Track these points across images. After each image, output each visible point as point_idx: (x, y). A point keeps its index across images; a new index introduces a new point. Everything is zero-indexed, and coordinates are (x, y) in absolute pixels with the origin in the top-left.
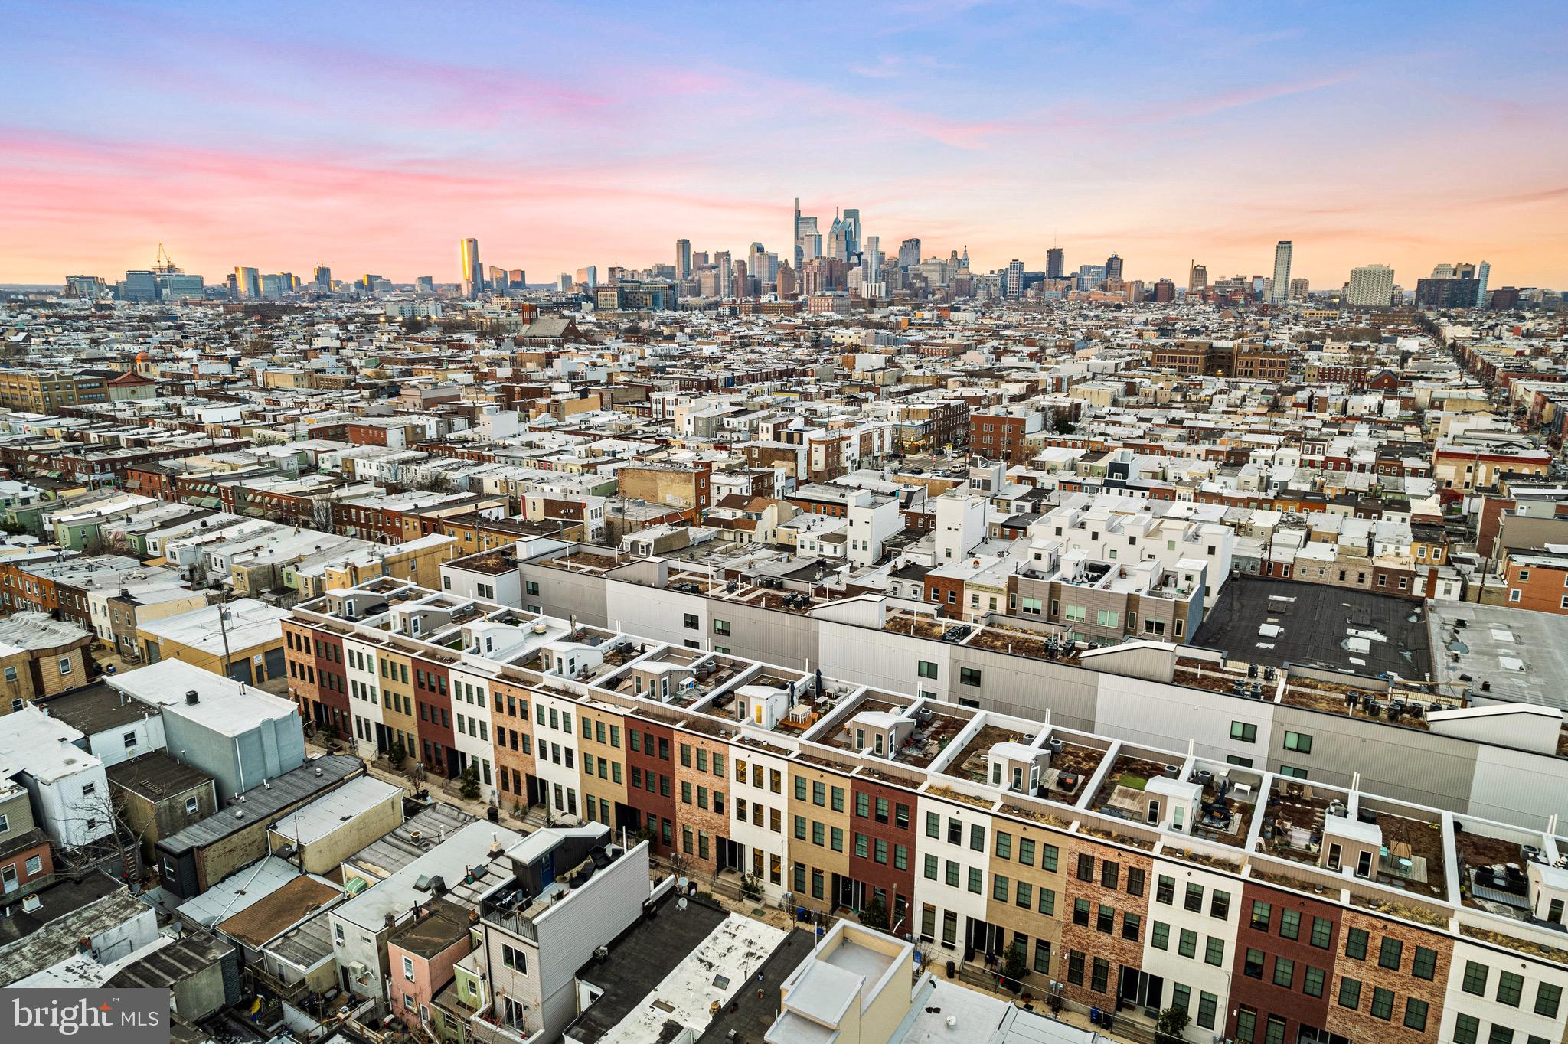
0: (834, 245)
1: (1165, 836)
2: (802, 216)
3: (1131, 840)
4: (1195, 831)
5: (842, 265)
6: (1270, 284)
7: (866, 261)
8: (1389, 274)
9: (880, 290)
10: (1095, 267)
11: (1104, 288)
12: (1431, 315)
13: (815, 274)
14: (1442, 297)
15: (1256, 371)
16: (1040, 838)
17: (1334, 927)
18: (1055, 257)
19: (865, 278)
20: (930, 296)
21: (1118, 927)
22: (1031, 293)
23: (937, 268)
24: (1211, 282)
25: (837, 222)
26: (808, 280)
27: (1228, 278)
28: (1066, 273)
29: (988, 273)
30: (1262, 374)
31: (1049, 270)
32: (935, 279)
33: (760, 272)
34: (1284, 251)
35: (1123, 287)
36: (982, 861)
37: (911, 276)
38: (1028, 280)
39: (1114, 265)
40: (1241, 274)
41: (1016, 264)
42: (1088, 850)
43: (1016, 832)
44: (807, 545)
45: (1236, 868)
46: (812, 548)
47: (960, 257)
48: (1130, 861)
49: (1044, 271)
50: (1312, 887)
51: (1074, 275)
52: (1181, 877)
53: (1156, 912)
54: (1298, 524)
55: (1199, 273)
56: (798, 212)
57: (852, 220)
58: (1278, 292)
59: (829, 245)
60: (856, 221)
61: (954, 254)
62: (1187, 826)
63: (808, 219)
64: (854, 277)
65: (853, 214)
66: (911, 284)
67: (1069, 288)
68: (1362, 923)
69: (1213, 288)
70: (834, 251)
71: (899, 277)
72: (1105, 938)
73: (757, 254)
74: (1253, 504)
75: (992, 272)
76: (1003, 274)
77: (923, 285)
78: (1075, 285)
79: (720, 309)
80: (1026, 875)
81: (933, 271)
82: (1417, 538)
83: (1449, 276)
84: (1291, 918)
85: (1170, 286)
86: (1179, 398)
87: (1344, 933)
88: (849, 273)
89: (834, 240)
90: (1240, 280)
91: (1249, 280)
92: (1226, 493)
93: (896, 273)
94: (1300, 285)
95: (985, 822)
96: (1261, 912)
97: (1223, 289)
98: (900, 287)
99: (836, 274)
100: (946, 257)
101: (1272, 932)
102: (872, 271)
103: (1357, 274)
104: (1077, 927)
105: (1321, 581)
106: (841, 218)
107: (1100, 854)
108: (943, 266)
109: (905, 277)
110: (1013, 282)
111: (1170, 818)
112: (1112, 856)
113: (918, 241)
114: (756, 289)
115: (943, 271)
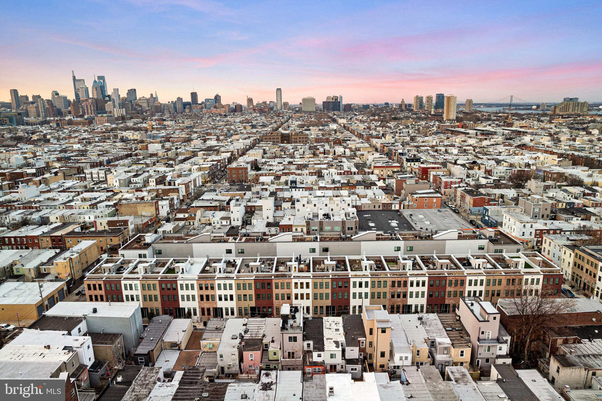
0: (95, 92)
1: (409, 273)
2: (77, 78)
3: (402, 275)
4: (413, 270)
5: (102, 101)
6: (276, 105)
7: (113, 99)
8: (313, 100)
9: (123, 111)
10: (211, 99)
11: (215, 107)
12: (330, 114)
13: (90, 106)
14: (330, 108)
15: (298, 141)
16: (382, 280)
17: (446, 281)
18: (194, 95)
19: (114, 107)
20: (144, 113)
21: (402, 296)
22: (187, 110)
23: (145, 101)
24: (255, 104)
25: (95, 82)
26: (87, 108)
27: (261, 102)
28: (199, 102)
29: (167, 103)
30: (300, 142)
31: (192, 100)
32: (145, 105)
33: (59, 105)
34: (279, 92)
35: (223, 107)
36: (368, 290)
37: (134, 105)
38: (185, 105)
39: (217, 98)
40: (265, 100)
41: (180, 99)
42: (394, 279)
43: (376, 280)
44: (216, 222)
45: (425, 275)
46: (218, 223)
47: (154, 96)
48: (404, 279)
49: (190, 101)
50: (440, 274)
51: (203, 103)
52: (415, 279)
53: (410, 289)
54: (353, 193)
55: (250, 101)
56: (74, 78)
57: (102, 81)
58: (279, 107)
59: (93, 92)
60: (104, 81)
61: (152, 95)
62: (411, 269)
63: (80, 80)
64: (108, 106)
65: (102, 78)
66: (135, 108)
67: (202, 108)
68: (451, 278)
69: (257, 106)
70: (95, 94)
71: (130, 106)
72: (399, 299)
73: (56, 96)
74: (336, 189)
75: (169, 102)
76: (174, 104)
77: (140, 109)
78: (204, 107)
79: (51, 124)
80: (379, 290)
81: (143, 103)
82: (386, 193)
83: (331, 101)
84: (438, 282)
85: (241, 106)
86: (283, 154)
87: (448, 281)
88: (106, 105)
89: (95, 90)
90: (265, 103)
91: (268, 103)
92: (328, 186)
93: (128, 104)
94: (286, 104)
95: (369, 280)
96: (432, 282)
97: (260, 107)
98: (131, 110)
99: (99, 106)
100: (148, 96)
101: (434, 286)
102: (117, 104)
103: (304, 100)
104: (392, 299)
105: (369, 209)
106: (97, 80)
107: (397, 280)
108: (148, 100)
109: (132, 105)
110: (179, 106)
111: (408, 268)
112: (399, 279)
113: (135, 90)
114: (59, 113)
115: (148, 102)
